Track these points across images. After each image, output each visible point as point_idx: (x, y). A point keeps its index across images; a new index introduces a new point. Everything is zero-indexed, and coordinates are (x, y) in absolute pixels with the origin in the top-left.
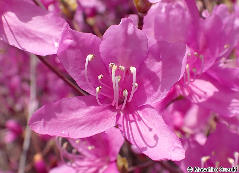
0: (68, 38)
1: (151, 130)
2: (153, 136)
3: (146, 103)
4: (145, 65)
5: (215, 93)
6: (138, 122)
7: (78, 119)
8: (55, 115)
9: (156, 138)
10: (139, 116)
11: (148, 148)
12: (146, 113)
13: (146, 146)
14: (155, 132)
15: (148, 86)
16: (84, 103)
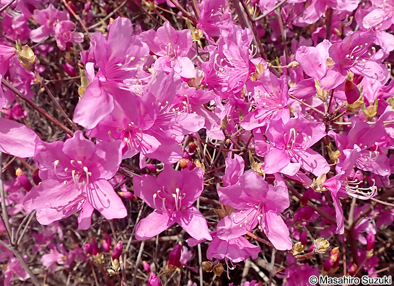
0: (39, 145)
1: (105, 195)
2: (107, 199)
3: (100, 177)
4: (96, 154)
5: (159, 146)
6: (96, 189)
7: (55, 193)
8: (38, 194)
9: (109, 201)
10: (97, 185)
11: (104, 208)
12: (102, 184)
13: (103, 207)
14: (108, 197)
15: (100, 167)
16: (58, 182)
